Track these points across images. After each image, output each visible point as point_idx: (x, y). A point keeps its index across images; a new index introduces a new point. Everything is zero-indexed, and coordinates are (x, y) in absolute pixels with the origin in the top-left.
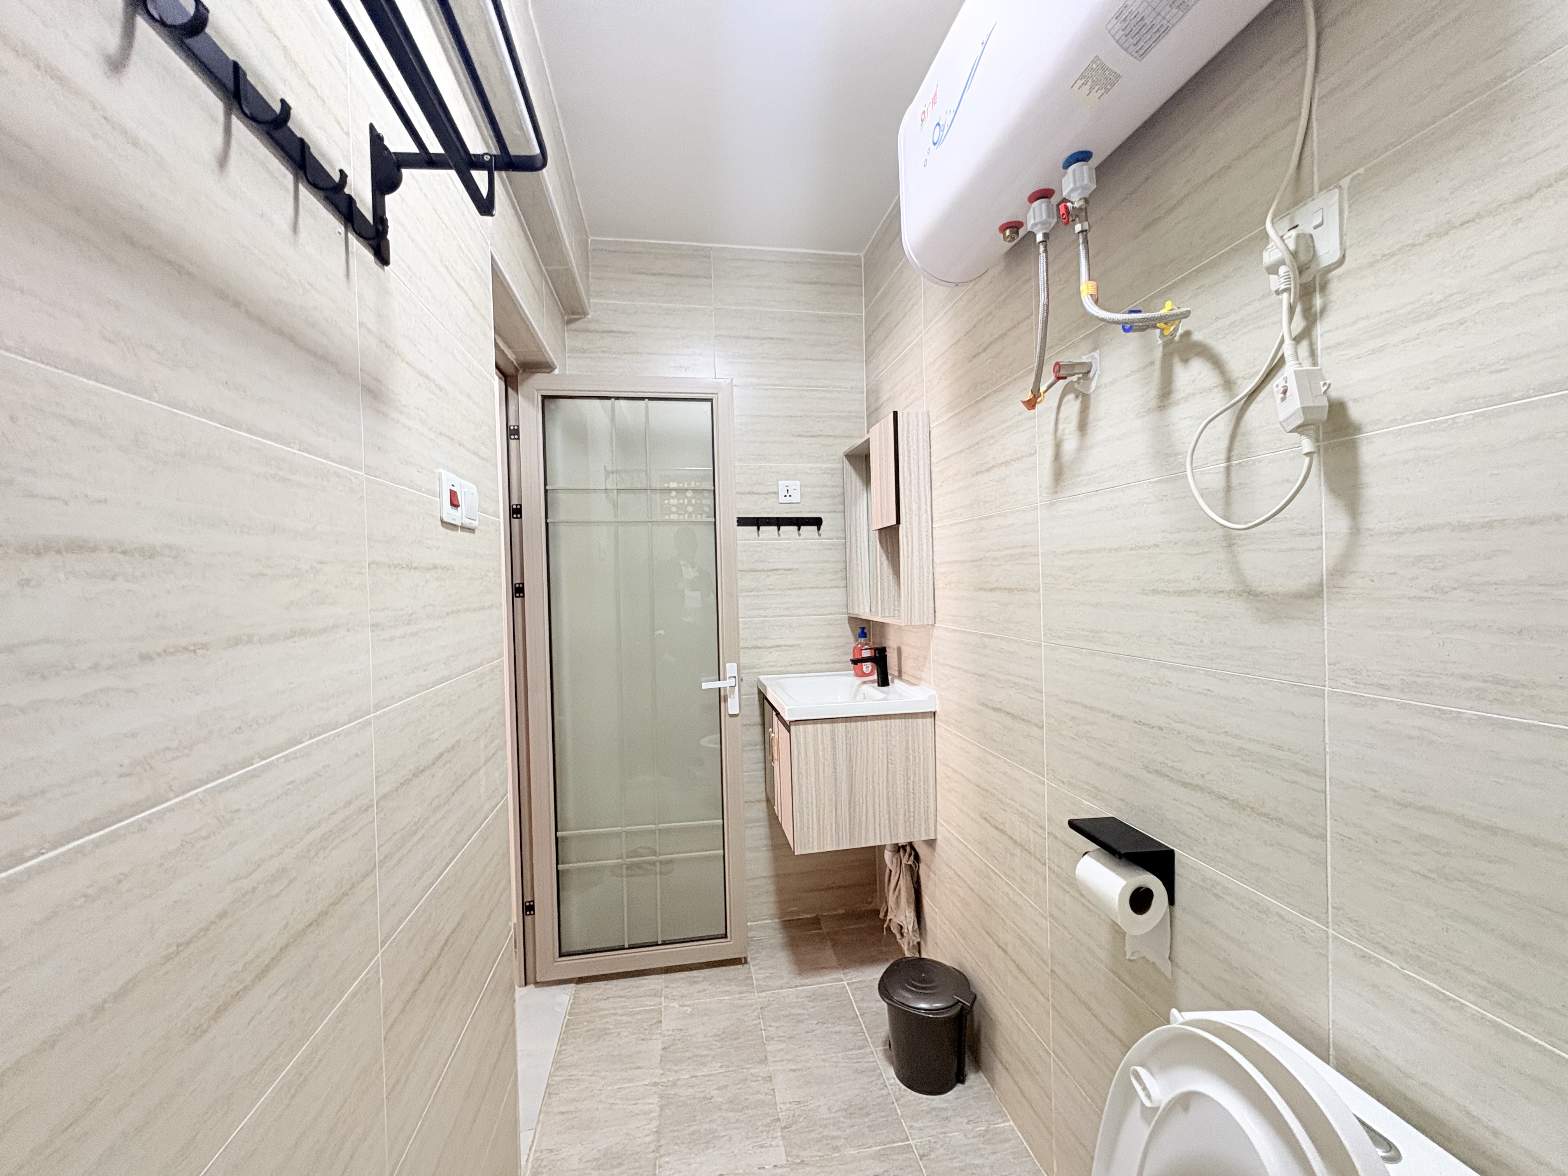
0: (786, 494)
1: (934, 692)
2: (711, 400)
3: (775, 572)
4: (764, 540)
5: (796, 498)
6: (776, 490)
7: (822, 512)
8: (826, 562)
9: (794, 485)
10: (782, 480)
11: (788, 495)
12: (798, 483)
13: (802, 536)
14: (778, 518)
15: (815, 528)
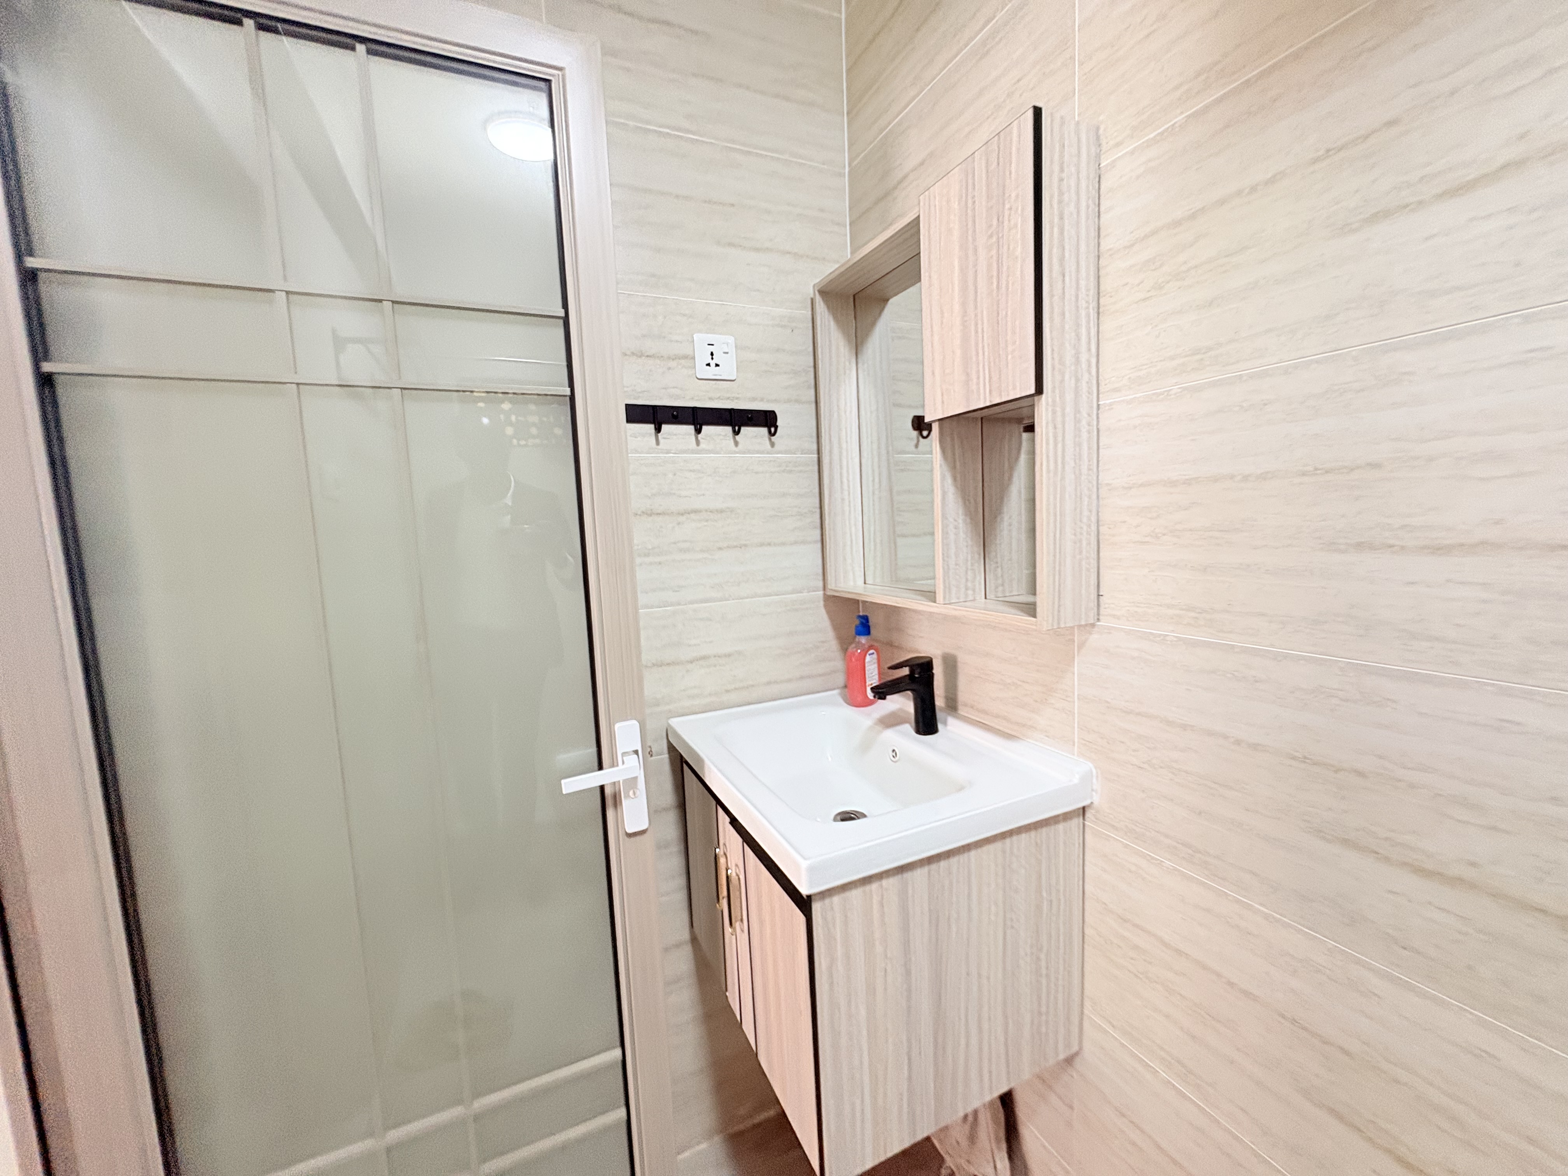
0: (710, 361)
1: (1087, 766)
2: (548, 81)
3: (693, 516)
4: (668, 452)
5: (728, 370)
6: (689, 352)
7: (776, 401)
8: (784, 495)
9: (724, 343)
10: (700, 331)
11: (713, 363)
12: (731, 340)
13: (740, 446)
14: (694, 409)
15: (764, 431)
